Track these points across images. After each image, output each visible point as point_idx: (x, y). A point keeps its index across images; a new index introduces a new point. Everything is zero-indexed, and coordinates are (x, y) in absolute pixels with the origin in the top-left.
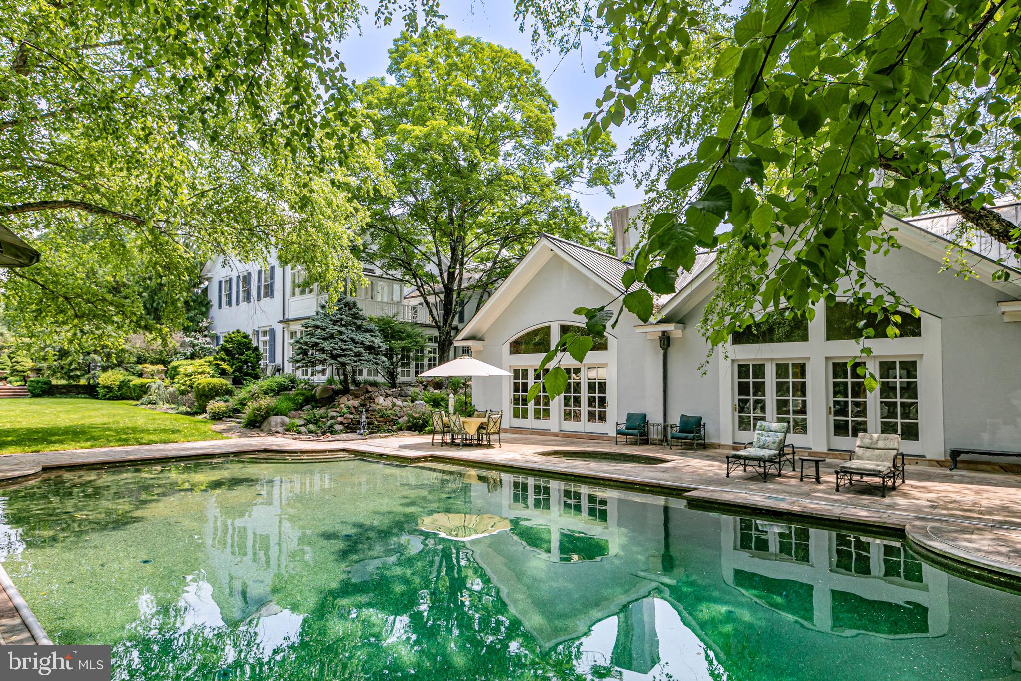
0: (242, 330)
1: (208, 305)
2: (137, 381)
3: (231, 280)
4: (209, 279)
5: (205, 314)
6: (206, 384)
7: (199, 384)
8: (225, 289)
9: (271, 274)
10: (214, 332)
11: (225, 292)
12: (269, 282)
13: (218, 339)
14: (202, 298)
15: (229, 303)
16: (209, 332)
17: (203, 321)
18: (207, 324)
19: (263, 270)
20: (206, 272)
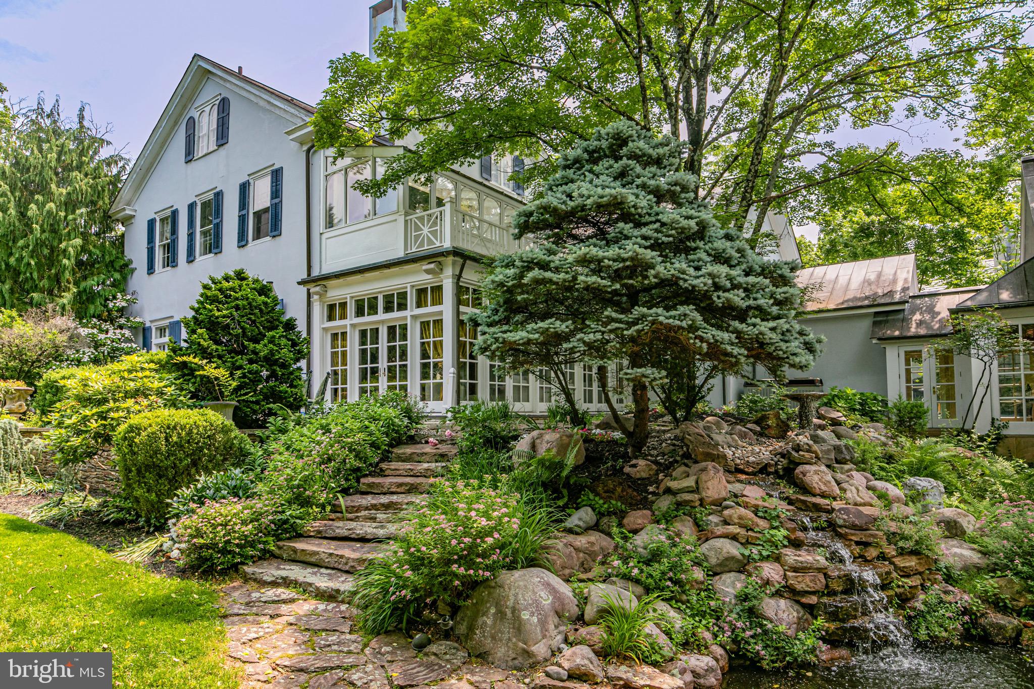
0: (251, 274)
1: (125, 269)
3: (175, 214)
4: (127, 221)
5: (121, 285)
6: (155, 428)
7: (131, 429)
8: (162, 234)
9: (272, 186)
10: (138, 319)
11: (161, 240)
12: (268, 205)
13: (146, 332)
14: (110, 254)
15: (171, 261)
16: (128, 320)
17: (115, 297)
18: (124, 304)
19: (251, 181)
20: (120, 207)
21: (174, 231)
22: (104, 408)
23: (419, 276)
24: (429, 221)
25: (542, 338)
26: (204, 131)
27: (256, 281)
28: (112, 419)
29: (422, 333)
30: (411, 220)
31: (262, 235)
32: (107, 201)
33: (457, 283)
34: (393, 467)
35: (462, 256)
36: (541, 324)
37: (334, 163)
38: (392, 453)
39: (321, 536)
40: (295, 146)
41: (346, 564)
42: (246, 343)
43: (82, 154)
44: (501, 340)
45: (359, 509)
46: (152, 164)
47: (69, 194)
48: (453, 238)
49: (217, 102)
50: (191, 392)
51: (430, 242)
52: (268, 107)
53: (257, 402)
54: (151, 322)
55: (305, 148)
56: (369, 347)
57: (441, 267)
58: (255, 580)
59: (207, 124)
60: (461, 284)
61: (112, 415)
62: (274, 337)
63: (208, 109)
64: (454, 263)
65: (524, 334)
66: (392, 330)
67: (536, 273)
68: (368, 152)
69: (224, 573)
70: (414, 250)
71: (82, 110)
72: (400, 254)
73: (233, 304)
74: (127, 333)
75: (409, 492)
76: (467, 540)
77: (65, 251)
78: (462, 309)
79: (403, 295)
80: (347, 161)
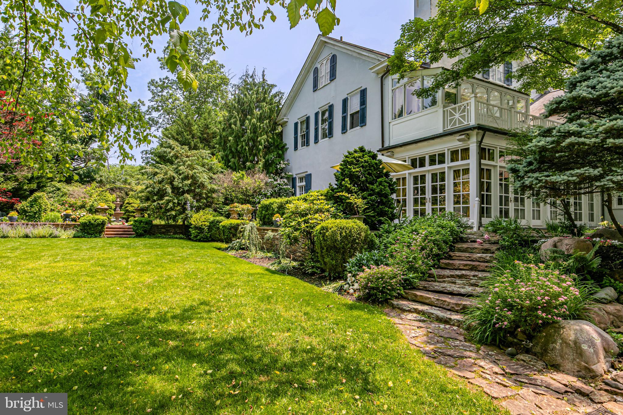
0: (367, 148)
1: (283, 148)
2: (226, 222)
3: (308, 119)
4: (284, 124)
5: (281, 157)
6: (335, 229)
7: (323, 228)
8: (301, 129)
9: (361, 99)
10: (290, 174)
11: (301, 133)
12: (358, 109)
13: (293, 180)
14: (277, 141)
15: (306, 143)
16: (286, 174)
17: (280, 163)
18: (284, 166)
19: (349, 98)
20: (281, 118)
21: (308, 128)
22: (307, 218)
23: (454, 143)
24: (459, 110)
25: (578, 180)
26: (323, 74)
27: (370, 152)
28: (311, 223)
29: (454, 176)
30: (447, 110)
31: (354, 125)
32: (276, 115)
33: (480, 146)
34: (457, 255)
35: (483, 129)
36: (578, 171)
37: (398, 82)
38: (454, 247)
39: (426, 289)
40: (374, 75)
41: (448, 305)
42: (368, 185)
43: (265, 93)
44: (544, 181)
45: (444, 277)
46: (296, 94)
47: (261, 114)
48: (477, 118)
49: (330, 58)
50: (342, 211)
51: (460, 122)
52: (358, 56)
53: (374, 217)
54: (296, 175)
55: (380, 76)
56: (419, 185)
57: (468, 137)
58: (399, 308)
59: (325, 70)
60: (482, 146)
61: (310, 221)
62: (381, 182)
63: (325, 62)
64: (477, 134)
65: (566, 177)
66: (434, 176)
67: (572, 139)
68: (419, 73)
69: (382, 303)
70: (449, 128)
71: (264, 72)
72: (441, 131)
73: (361, 165)
74: (286, 181)
75: (471, 269)
76: (546, 298)
77: (259, 142)
78: (483, 161)
79: (442, 155)
80: (406, 80)
